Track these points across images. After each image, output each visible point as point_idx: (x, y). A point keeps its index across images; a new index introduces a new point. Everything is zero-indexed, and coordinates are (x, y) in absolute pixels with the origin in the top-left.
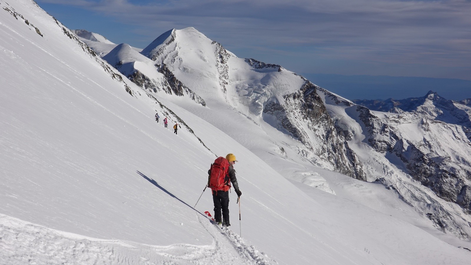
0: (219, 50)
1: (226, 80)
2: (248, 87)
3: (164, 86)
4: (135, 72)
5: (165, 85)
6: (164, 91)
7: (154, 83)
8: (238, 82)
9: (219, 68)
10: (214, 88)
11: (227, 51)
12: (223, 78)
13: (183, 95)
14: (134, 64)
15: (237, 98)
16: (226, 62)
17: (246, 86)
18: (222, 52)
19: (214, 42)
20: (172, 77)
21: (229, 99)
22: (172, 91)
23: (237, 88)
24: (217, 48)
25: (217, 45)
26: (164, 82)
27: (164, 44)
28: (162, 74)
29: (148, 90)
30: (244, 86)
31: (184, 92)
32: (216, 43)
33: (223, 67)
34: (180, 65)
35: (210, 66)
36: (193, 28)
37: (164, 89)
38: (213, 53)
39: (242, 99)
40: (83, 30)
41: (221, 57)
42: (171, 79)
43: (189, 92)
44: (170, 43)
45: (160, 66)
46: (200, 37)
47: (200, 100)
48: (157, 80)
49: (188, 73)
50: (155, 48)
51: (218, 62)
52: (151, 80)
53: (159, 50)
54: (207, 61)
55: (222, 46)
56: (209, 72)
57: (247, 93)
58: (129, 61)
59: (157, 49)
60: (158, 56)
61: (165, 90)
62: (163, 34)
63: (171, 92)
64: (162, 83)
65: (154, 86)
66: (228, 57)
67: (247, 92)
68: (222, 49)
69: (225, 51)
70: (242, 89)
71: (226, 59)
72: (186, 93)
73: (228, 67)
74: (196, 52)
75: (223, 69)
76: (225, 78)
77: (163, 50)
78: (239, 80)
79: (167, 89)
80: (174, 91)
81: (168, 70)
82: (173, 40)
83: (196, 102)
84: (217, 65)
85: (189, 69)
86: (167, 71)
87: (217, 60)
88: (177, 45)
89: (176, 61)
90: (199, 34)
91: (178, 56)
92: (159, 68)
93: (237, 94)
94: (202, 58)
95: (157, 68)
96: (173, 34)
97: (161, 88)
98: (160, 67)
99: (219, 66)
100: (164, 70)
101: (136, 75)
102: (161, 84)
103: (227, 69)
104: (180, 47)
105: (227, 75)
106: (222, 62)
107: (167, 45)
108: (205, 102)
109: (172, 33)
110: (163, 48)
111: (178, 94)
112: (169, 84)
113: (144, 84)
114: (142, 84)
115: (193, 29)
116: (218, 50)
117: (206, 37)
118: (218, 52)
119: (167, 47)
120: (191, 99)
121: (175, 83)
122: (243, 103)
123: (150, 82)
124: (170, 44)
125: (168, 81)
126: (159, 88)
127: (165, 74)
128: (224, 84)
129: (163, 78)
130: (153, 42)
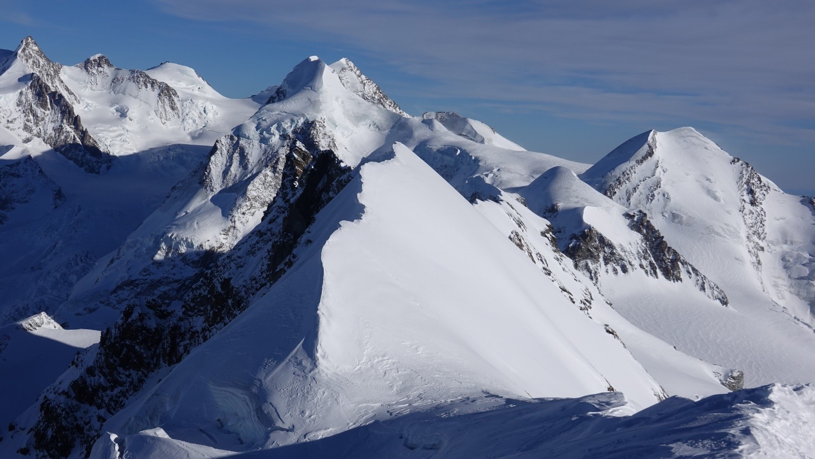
0: (747, 177)
1: (760, 242)
2: (810, 260)
3: (642, 260)
4: (586, 231)
5: (645, 259)
6: (643, 271)
7: (623, 254)
8: (786, 247)
9: (746, 215)
10: (737, 259)
11: (763, 179)
12: (755, 238)
13: (681, 281)
14: (582, 212)
15: (784, 283)
16: (761, 203)
17: (805, 258)
18: (754, 181)
19: (736, 160)
20: (658, 241)
21: (768, 285)
22: (658, 271)
23: (783, 259)
24: (741, 173)
25: (742, 165)
26: (643, 252)
27: (633, 163)
28: (639, 234)
29: (609, 267)
30: (799, 257)
31: (683, 275)
32: (740, 162)
33: (755, 213)
34: (665, 207)
35: (728, 212)
36: (693, 129)
37: (641, 266)
38: (734, 183)
39: (795, 284)
40: (451, 113)
41: (751, 192)
42: (657, 246)
43: (693, 275)
44: (645, 160)
45: (634, 216)
46: (706, 148)
47: (716, 293)
48: (627, 247)
49: (682, 224)
50: (614, 169)
51: (743, 203)
52: (616, 246)
53: (621, 173)
54: (722, 201)
55: (752, 169)
56: (725, 224)
57: (808, 272)
58: (572, 205)
59: (617, 172)
60: (618, 186)
61: (643, 268)
62: (630, 140)
63: (655, 273)
64: (638, 253)
65: (623, 260)
66: (765, 193)
67: (806, 272)
68: (754, 175)
69: (759, 179)
70: (795, 263)
71: (761, 196)
72: (687, 275)
73: (765, 212)
74: (697, 181)
75: (754, 218)
76: (759, 238)
77: (630, 175)
78: (789, 243)
79: (649, 266)
80: (661, 271)
81: (651, 225)
82: (650, 154)
83: (708, 296)
84: (742, 210)
85: (685, 217)
86: (650, 227)
87: (742, 198)
88: (659, 165)
89: (656, 198)
90: (705, 142)
91: (660, 187)
92: (633, 221)
93: (784, 274)
94: (710, 193)
95: (628, 221)
96: (651, 142)
97: (636, 263)
98: (635, 219)
99: (746, 211)
100: (642, 224)
101: (587, 236)
102: (636, 256)
103: (763, 217)
104: (665, 170)
105: (763, 230)
106: (753, 203)
107: (639, 164)
108: (727, 296)
109: (650, 139)
110: (630, 171)
111: (671, 278)
112: (651, 255)
113: (601, 255)
114: (598, 255)
115: (692, 131)
116: (745, 176)
117: (719, 148)
118: (744, 180)
119: (639, 168)
120: (698, 288)
121: (664, 255)
122: (798, 295)
123: (614, 251)
124: (645, 163)
125: (651, 249)
126: (632, 263)
127: (644, 235)
128: (756, 250)
129: (640, 242)
130: (609, 155)
